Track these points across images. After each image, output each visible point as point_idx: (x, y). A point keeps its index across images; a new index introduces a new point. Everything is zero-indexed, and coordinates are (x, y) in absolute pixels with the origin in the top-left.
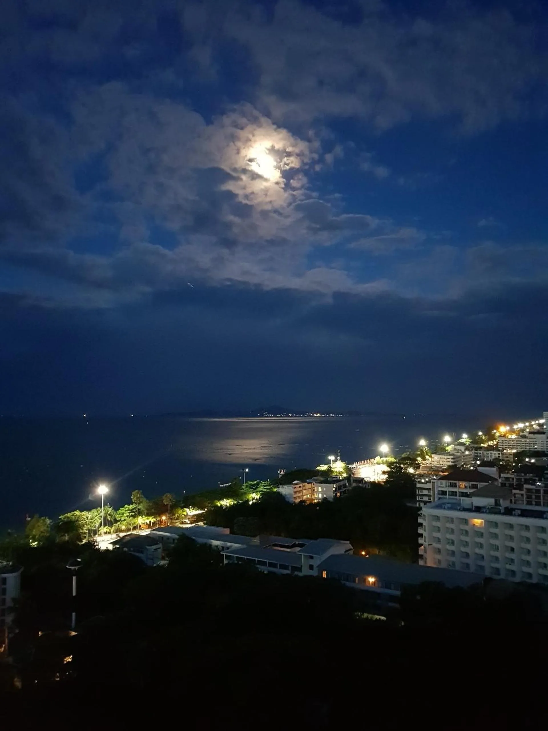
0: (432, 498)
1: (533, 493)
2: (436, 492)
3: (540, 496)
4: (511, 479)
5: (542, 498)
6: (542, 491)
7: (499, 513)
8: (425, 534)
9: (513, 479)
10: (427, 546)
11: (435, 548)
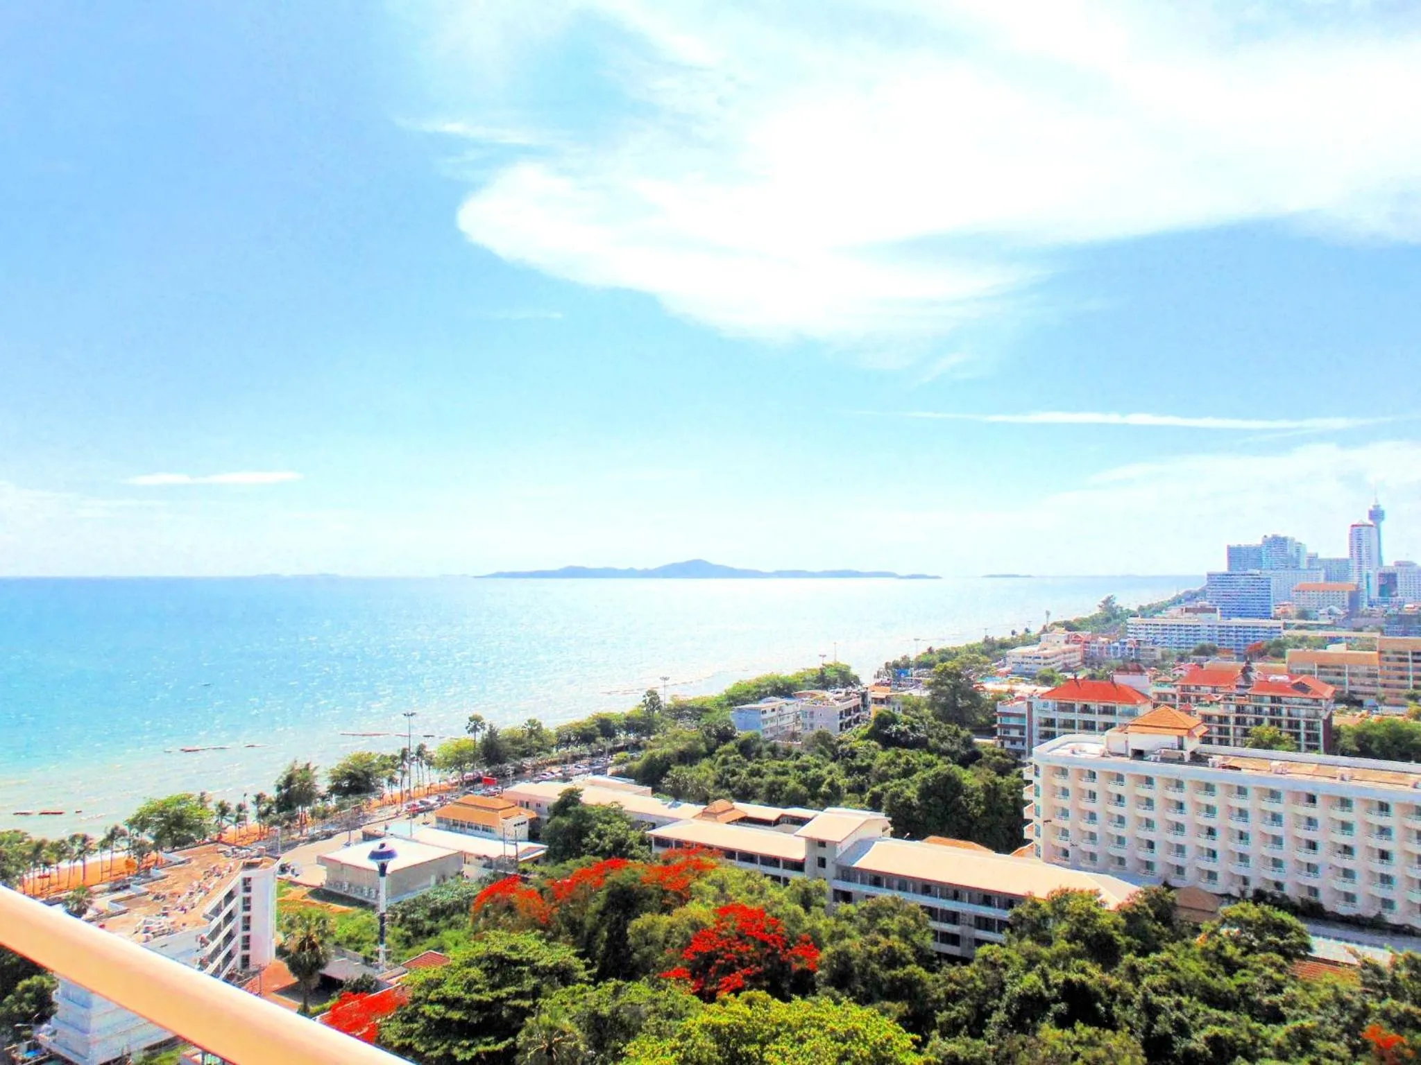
0: (1026, 732)
1: (1214, 722)
2: (1035, 723)
3: (1227, 729)
4: (1170, 697)
5: (1231, 731)
6: (1232, 720)
7: (1180, 760)
8: (1037, 801)
9: (1174, 696)
10: (1041, 824)
11: (1055, 828)
